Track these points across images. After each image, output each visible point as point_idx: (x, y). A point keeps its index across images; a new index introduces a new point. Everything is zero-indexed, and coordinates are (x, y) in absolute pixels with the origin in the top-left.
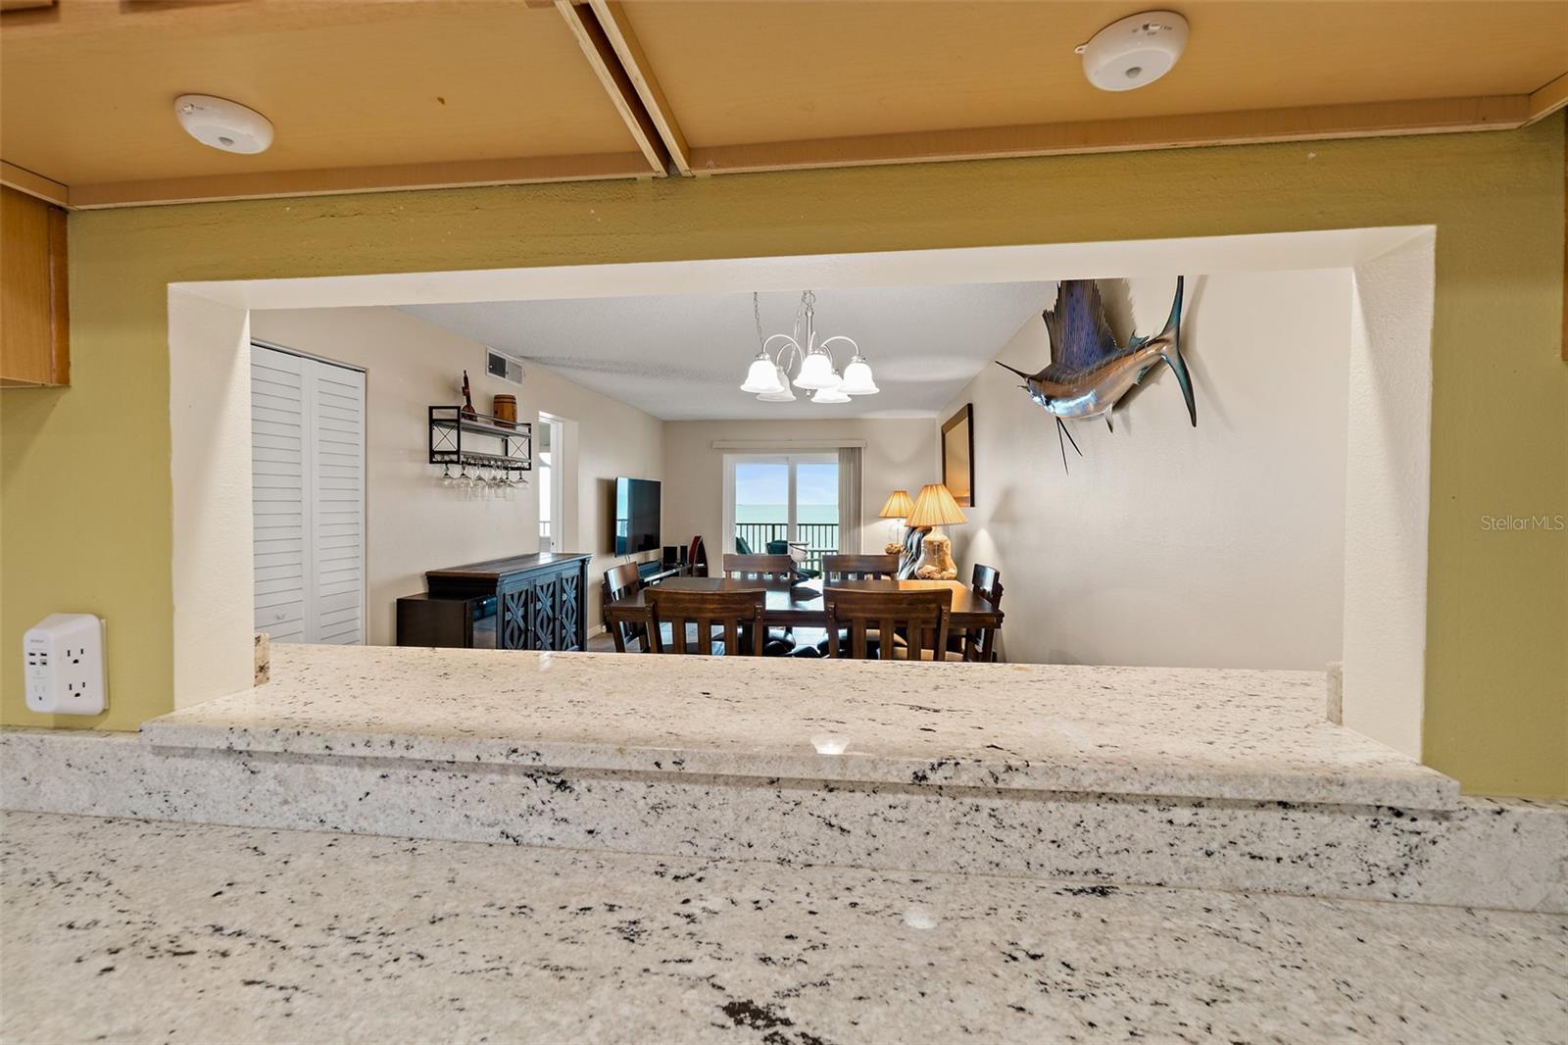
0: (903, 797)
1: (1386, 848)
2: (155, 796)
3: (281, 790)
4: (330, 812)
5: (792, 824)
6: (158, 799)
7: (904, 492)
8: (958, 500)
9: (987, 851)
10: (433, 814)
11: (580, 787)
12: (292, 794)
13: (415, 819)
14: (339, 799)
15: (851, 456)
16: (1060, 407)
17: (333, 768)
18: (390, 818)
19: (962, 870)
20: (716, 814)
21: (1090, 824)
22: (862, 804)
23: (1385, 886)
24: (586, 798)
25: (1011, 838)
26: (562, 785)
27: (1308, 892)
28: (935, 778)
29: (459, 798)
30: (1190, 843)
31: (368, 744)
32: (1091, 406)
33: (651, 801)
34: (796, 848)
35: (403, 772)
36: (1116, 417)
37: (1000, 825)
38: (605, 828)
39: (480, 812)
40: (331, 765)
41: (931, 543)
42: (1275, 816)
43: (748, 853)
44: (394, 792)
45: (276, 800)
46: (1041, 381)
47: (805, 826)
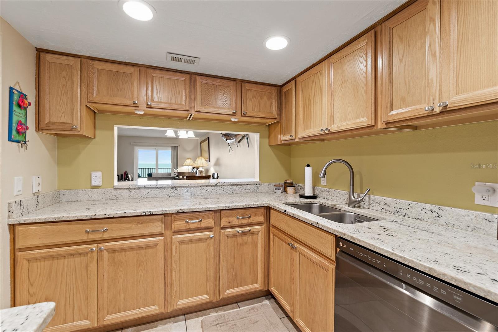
0: (214, 187)
1: (256, 188)
2: (114, 196)
3: (135, 193)
5: (203, 191)
6: (114, 197)
7: (190, 159)
8: (206, 160)
9: (223, 192)
10: (158, 194)
11: (178, 189)
12: (137, 194)
13: (156, 195)
14: (144, 194)
15: (175, 148)
16: (229, 141)
17: (143, 190)
18: (152, 195)
19: (220, 194)
20: (194, 191)
21: (232, 188)
22: (210, 188)
23: (256, 191)
25: (225, 190)
26: (176, 189)
27: (250, 193)
28: (218, 184)
29: (162, 192)
30: (241, 189)
32: (234, 142)
34: (203, 193)
35: (154, 189)
36: (238, 144)
37: (224, 189)
38: (181, 194)
39: (165, 193)
41: (200, 171)
42: (247, 186)
43: (198, 195)
44: (153, 192)
45: (134, 195)
46: (225, 136)
47: (204, 191)
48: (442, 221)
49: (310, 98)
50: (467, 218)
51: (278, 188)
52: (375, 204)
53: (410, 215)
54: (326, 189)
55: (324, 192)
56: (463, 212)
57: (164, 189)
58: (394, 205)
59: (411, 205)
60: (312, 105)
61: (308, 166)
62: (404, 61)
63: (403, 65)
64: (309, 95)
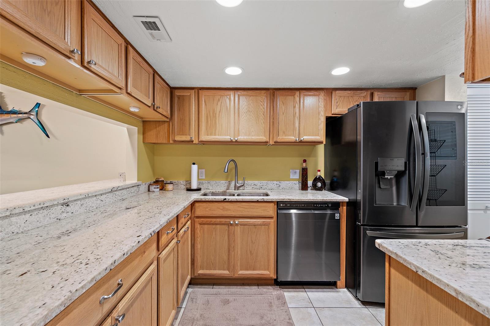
0: (108, 194)
1: (138, 190)
4: (16, 229)
9: (115, 199)
10: (42, 220)
11: (71, 205)
12: (3, 229)
13: (38, 223)
14: (18, 225)
17: (17, 217)
18: (33, 225)
23: (138, 193)
24: (71, 207)
25: (117, 197)
26: (68, 205)
27: (134, 195)
29: (48, 214)
30: (128, 193)
31: (34, 206)
33: (81, 204)
35: (36, 213)
38: (74, 212)
39: (53, 216)
40: (17, 216)
44: (34, 218)
47: (99, 202)
48: (281, 188)
49: (215, 112)
50: (289, 185)
51: (157, 187)
52: (248, 186)
53: (267, 188)
54: (206, 181)
55: (204, 185)
56: (288, 182)
57: (51, 209)
58: (259, 184)
59: (268, 183)
60: (218, 118)
61: (194, 164)
62: (285, 114)
63: (284, 116)
64: (214, 109)
